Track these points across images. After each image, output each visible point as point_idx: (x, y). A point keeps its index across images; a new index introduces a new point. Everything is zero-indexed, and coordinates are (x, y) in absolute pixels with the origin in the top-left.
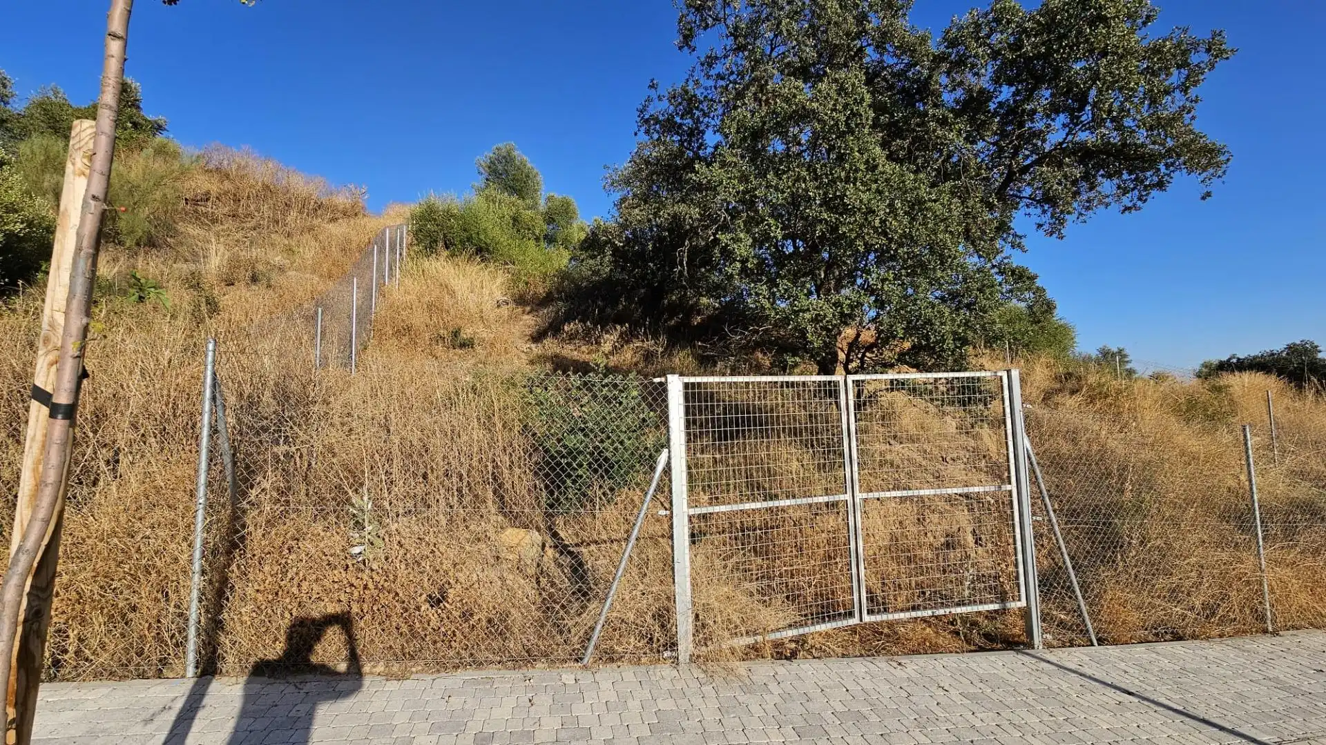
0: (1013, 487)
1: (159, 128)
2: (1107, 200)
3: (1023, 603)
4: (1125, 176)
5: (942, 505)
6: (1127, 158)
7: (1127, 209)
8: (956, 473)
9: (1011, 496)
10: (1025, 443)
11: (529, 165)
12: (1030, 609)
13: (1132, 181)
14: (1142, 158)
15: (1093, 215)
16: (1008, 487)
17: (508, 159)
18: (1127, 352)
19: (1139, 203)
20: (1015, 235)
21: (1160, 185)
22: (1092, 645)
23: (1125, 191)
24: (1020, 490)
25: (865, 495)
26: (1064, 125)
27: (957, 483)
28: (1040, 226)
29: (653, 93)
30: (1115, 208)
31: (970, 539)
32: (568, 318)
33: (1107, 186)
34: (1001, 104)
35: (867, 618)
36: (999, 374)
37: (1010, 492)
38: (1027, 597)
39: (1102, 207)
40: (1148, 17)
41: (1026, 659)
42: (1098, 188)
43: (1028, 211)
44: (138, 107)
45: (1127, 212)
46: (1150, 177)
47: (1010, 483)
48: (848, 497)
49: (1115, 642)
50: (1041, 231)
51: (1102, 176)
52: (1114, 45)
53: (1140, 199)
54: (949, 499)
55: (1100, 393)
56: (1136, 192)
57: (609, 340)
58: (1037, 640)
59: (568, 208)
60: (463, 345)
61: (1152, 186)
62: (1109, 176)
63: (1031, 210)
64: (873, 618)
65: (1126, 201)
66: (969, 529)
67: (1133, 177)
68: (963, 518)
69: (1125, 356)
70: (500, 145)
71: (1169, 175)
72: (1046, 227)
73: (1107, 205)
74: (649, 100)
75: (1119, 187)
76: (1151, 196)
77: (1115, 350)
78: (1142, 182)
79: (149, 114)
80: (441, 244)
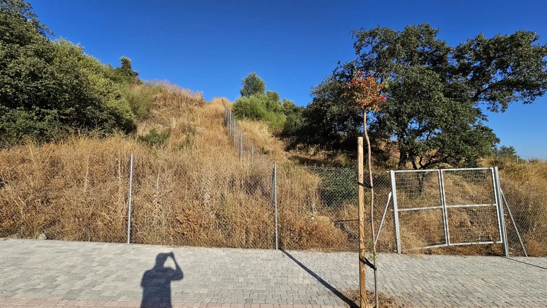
0: (497, 205)
1: (137, 74)
2: (517, 99)
3: (501, 242)
4: (525, 91)
5: (456, 211)
6: (526, 85)
7: (525, 102)
8: (458, 200)
9: (496, 207)
10: (500, 191)
11: (261, 80)
12: (504, 244)
13: (528, 93)
14: (533, 86)
15: (511, 104)
16: (495, 205)
17: (254, 78)
18: (514, 148)
19: (531, 101)
20: (483, 115)
21: (540, 94)
22: (526, 256)
23: (525, 96)
24: (499, 205)
25: (448, 206)
26: (500, 73)
27: (460, 204)
28: (488, 108)
29: (339, 66)
30: (520, 102)
31: (469, 224)
32: (297, 142)
33: (517, 94)
34: (475, 67)
35: (450, 244)
36: (491, 168)
37: (496, 206)
38: (503, 239)
39: (515, 101)
40: (536, 39)
41: (505, 259)
42: (513, 95)
43: (483, 102)
44: (130, 68)
45: (526, 104)
46: (536, 92)
47: (495, 203)
48: (442, 207)
49: (534, 256)
50: (489, 110)
51: (515, 90)
52: (525, 54)
53: (531, 99)
54: (458, 209)
55: (512, 170)
56: (530, 97)
57: (312, 151)
58: (507, 254)
59: (276, 96)
60: (265, 153)
61: (537, 95)
62: (518, 91)
63: (484, 102)
64: (452, 244)
65: (525, 100)
66: (469, 220)
67: (528, 91)
68: (465, 216)
69: (514, 150)
70: (250, 73)
71: (544, 92)
72: (491, 108)
73: (517, 101)
74: (338, 68)
75: (522, 94)
76: (536, 98)
77: (509, 147)
78: (532, 93)
79: (134, 70)
80: (244, 115)
